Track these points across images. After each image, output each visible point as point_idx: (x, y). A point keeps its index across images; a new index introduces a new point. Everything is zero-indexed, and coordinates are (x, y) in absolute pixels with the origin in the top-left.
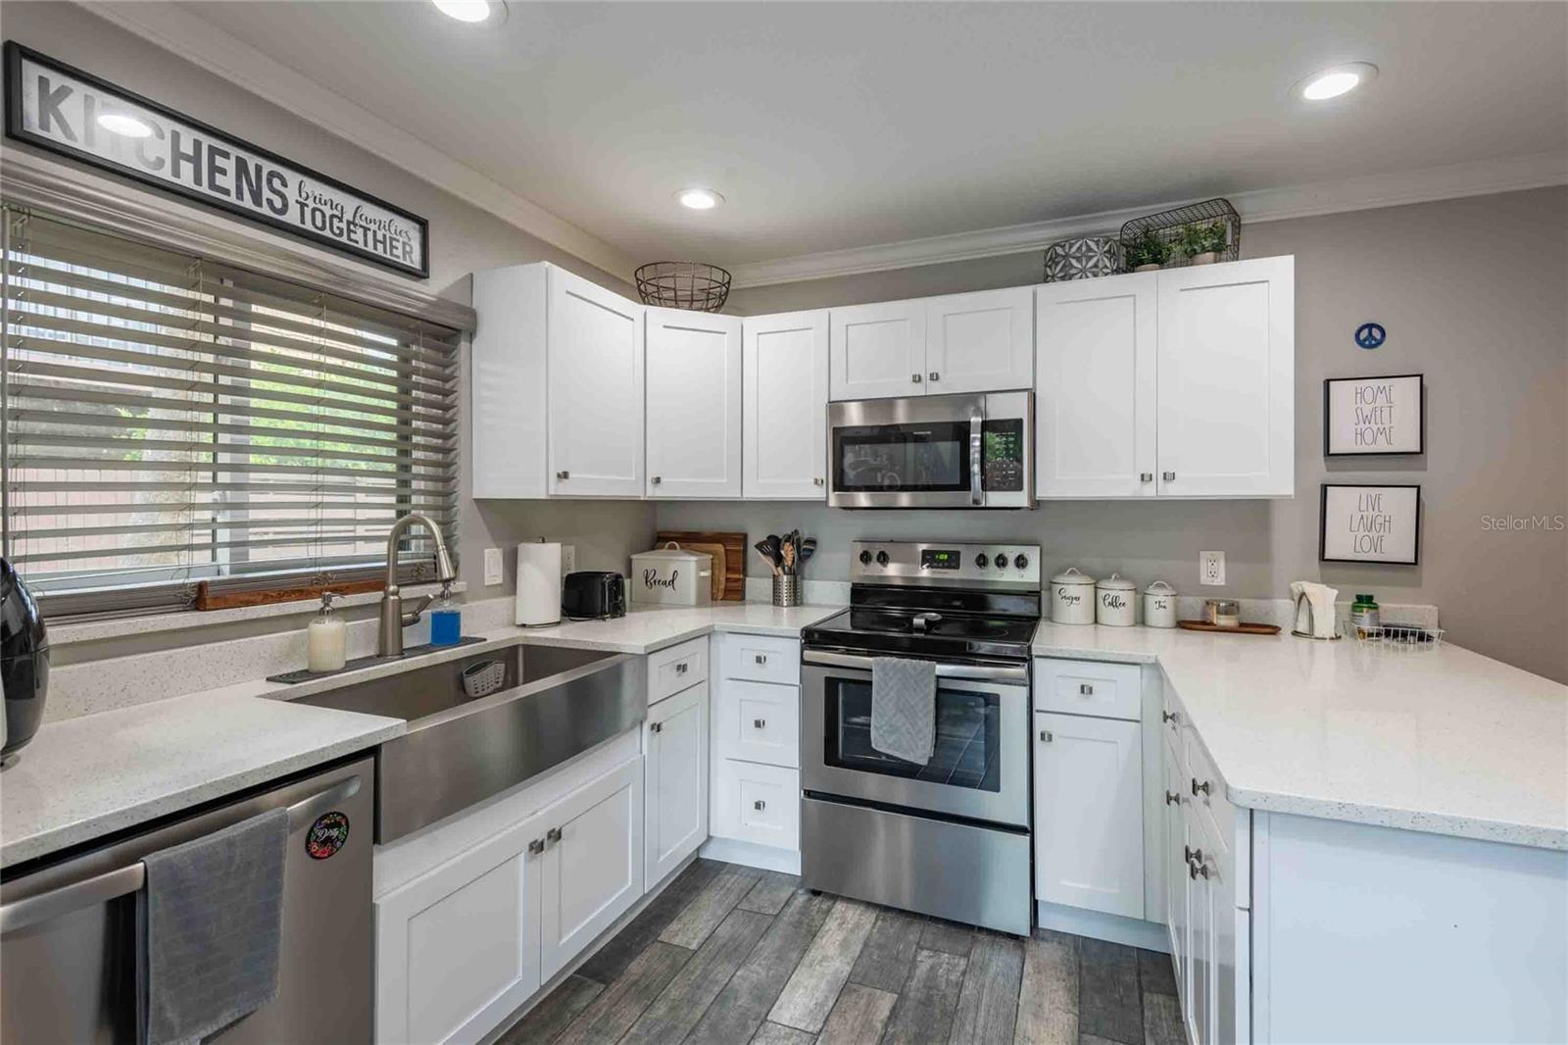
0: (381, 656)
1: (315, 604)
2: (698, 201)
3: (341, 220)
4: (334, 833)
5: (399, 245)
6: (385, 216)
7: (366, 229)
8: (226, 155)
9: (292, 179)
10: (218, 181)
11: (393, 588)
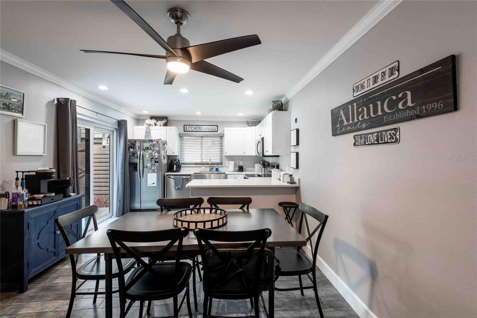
0: (210, 171)
1: (202, 165)
2: (241, 114)
3: (208, 129)
5: (214, 129)
6: (213, 127)
7: (210, 129)
8: (198, 127)
9: (203, 126)
10: (197, 129)
11: (210, 165)
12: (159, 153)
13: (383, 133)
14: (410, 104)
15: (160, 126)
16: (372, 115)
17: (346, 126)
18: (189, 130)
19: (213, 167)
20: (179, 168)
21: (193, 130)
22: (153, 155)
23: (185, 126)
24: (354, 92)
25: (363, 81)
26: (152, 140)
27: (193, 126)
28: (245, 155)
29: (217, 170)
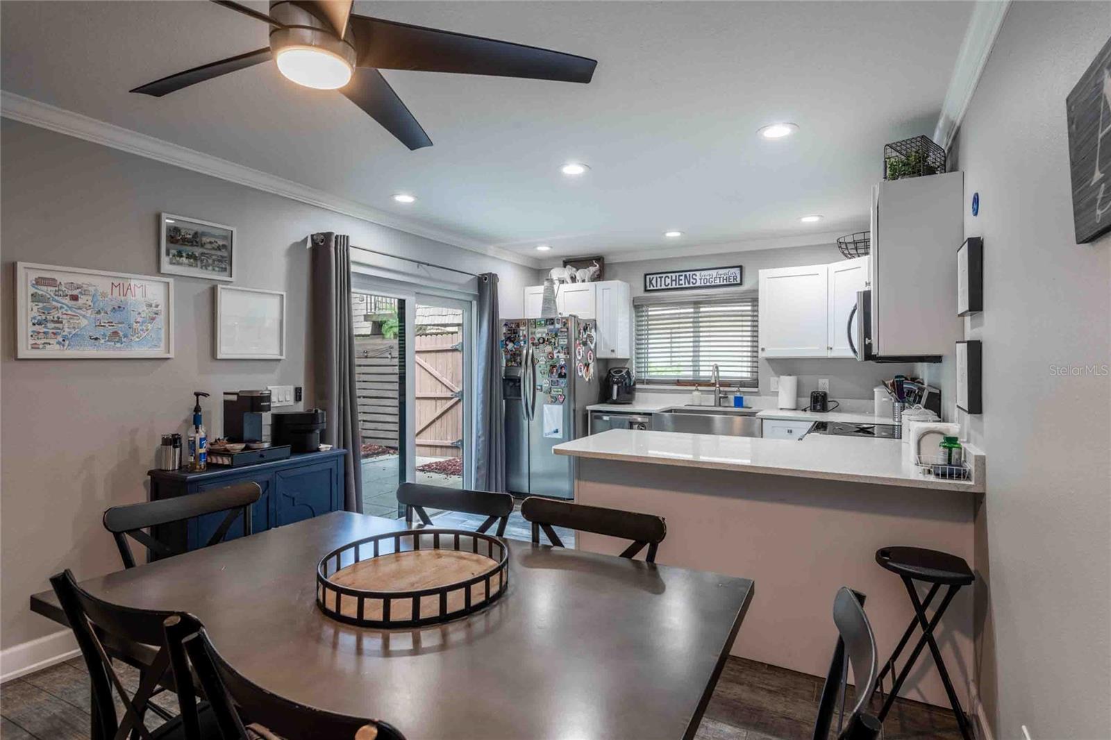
0: (715, 406)
1: (694, 388)
2: (810, 220)
3: (712, 278)
5: (732, 278)
6: (727, 270)
7: (720, 278)
8: (682, 275)
9: (698, 273)
10: (681, 282)
11: (718, 386)
12: (568, 354)
15: (583, 281)
18: (659, 287)
19: (726, 392)
20: (628, 392)
21: (670, 287)
22: (555, 357)
23: (648, 277)
26: (552, 319)
27: (669, 275)
28: (830, 355)
29: (739, 402)
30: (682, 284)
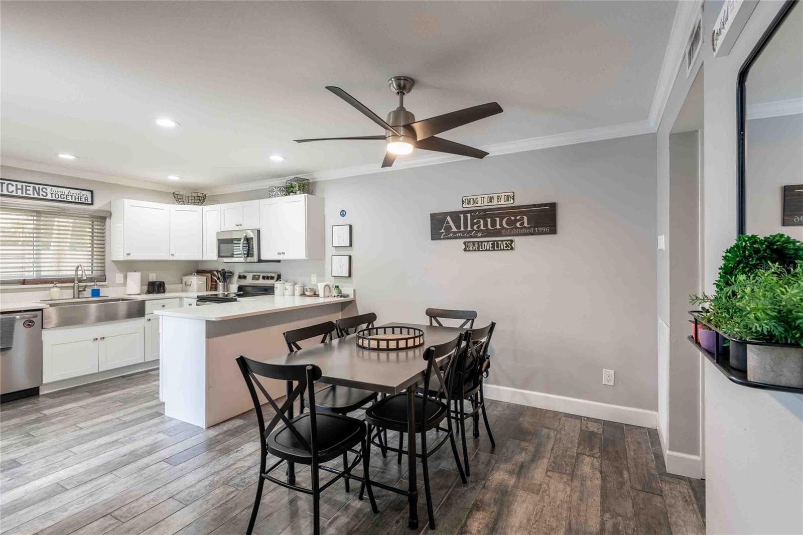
0: (73, 298)
3: (64, 195)
4: (31, 324)
5: (84, 198)
6: (78, 192)
7: (72, 196)
8: (30, 186)
9: (49, 188)
10: (28, 192)
11: (76, 282)
13: (499, 242)
14: (526, 225)
16: (490, 227)
17: (455, 233)
19: (86, 286)
21: (14, 194)
24: (463, 204)
25: (476, 197)
27: (14, 183)
28: (172, 258)
29: (96, 293)
30: (30, 195)
